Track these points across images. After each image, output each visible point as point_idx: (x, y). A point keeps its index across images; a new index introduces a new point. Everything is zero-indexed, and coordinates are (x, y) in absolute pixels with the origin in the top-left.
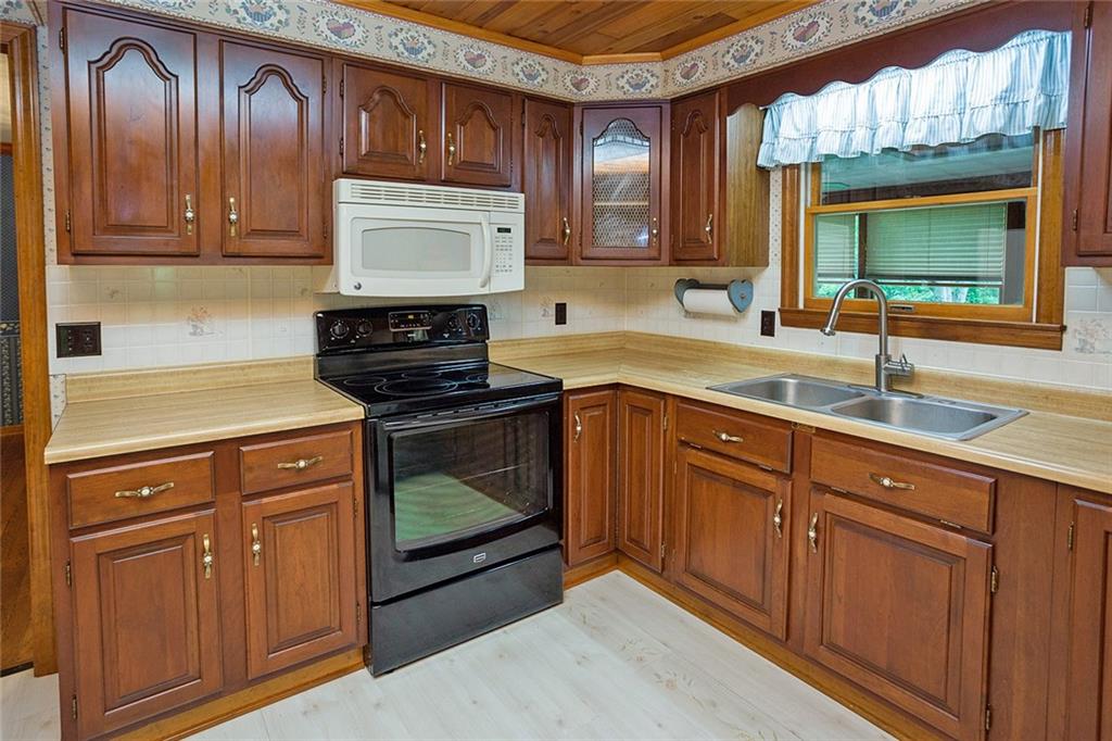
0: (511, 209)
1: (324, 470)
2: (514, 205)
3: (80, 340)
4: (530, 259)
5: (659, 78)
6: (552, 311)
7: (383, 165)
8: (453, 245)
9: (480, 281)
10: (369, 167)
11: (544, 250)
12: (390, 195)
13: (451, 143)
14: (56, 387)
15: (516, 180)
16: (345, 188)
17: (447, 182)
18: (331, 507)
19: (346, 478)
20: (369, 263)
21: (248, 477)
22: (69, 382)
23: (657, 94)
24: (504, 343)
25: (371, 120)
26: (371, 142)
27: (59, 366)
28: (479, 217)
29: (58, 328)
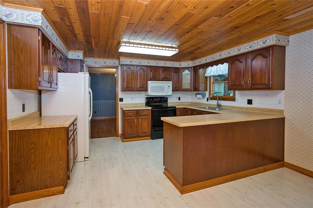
0: (170, 84)
1: (147, 114)
2: (170, 83)
3: (121, 100)
4: (173, 90)
5: (190, 64)
6: (178, 98)
7: (154, 79)
8: (162, 89)
9: (166, 93)
10: (152, 79)
11: (175, 89)
12: (155, 83)
13: (162, 75)
14: (119, 105)
15: (171, 80)
16: (149, 82)
17: (162, 80)
18: (148, 118)
19: (149, 115)
20: (152, 91)
21: (139, 114)
22: (120, 104)
23: (191, 66)
24: (170, 103)
25: (152, 73)
26: (152, 76)
27: (120, 103)
28: (165, 85)
29: (120, 99)
